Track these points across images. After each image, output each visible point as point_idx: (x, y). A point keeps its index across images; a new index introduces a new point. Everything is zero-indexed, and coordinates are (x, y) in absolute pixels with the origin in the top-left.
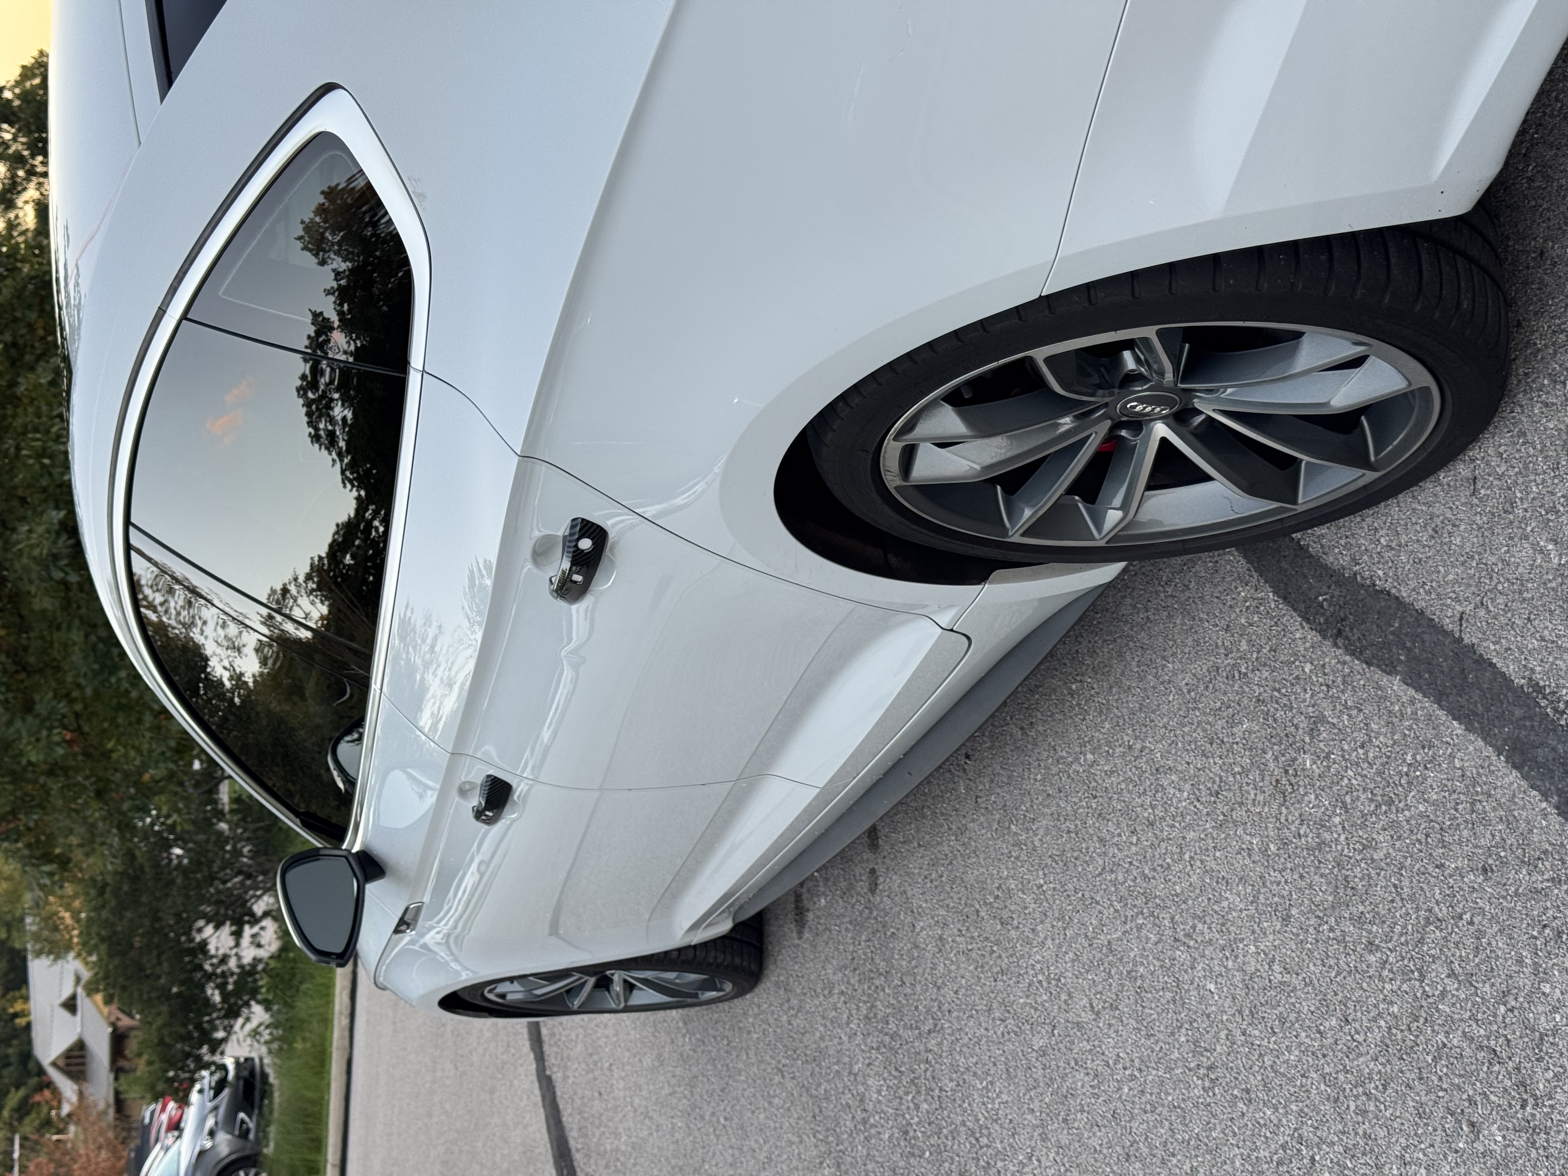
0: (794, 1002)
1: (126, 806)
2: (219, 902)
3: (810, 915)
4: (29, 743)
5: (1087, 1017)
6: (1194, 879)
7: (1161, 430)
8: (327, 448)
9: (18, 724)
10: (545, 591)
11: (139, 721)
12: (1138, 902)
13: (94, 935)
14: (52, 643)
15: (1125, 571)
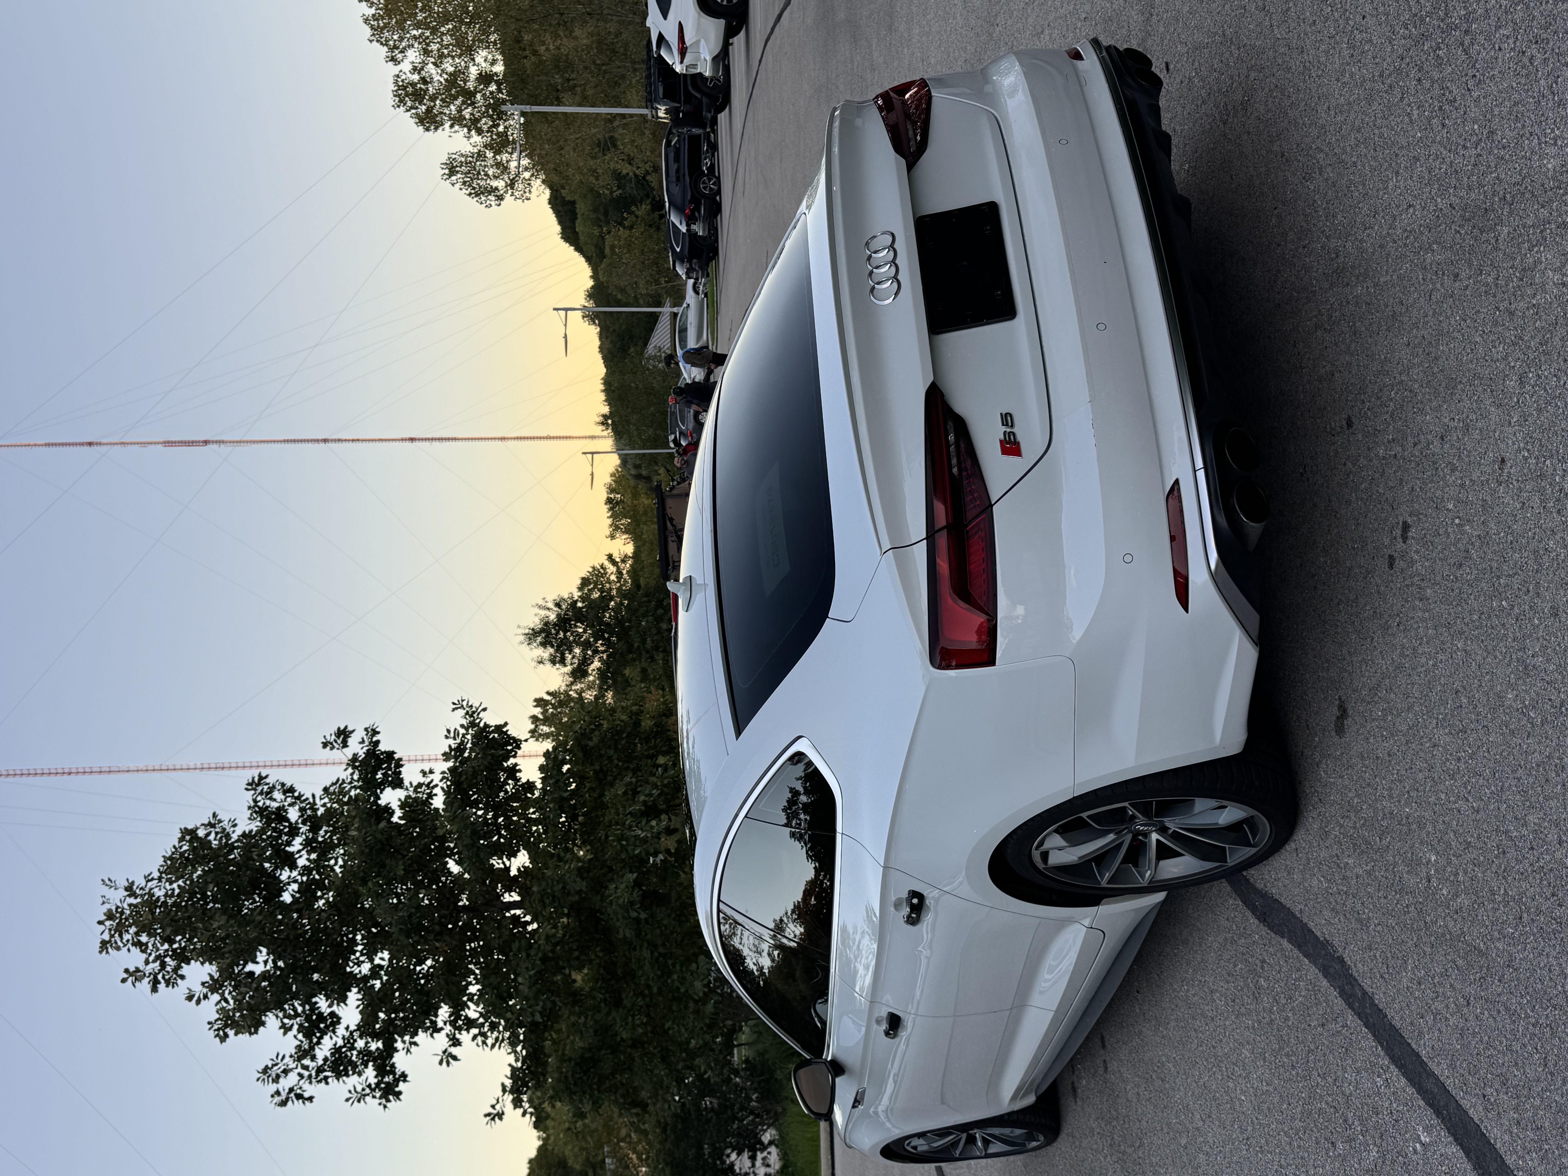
0: (1077, 1143)
1: (680, 1066)
2: (739, 1135)
3: (1079, 1091)
4: (622, 1026)
5: (1200, 1124)
6: (1231, 1045)
7: (1155, 836)
8: (799, 840)
9: (614, 1013)
10: (902, 921)
11: (686, 1007)
12: (1212, 1060)
13: (661, 1160)
14: (631, 959)
15: (1168, 895)
